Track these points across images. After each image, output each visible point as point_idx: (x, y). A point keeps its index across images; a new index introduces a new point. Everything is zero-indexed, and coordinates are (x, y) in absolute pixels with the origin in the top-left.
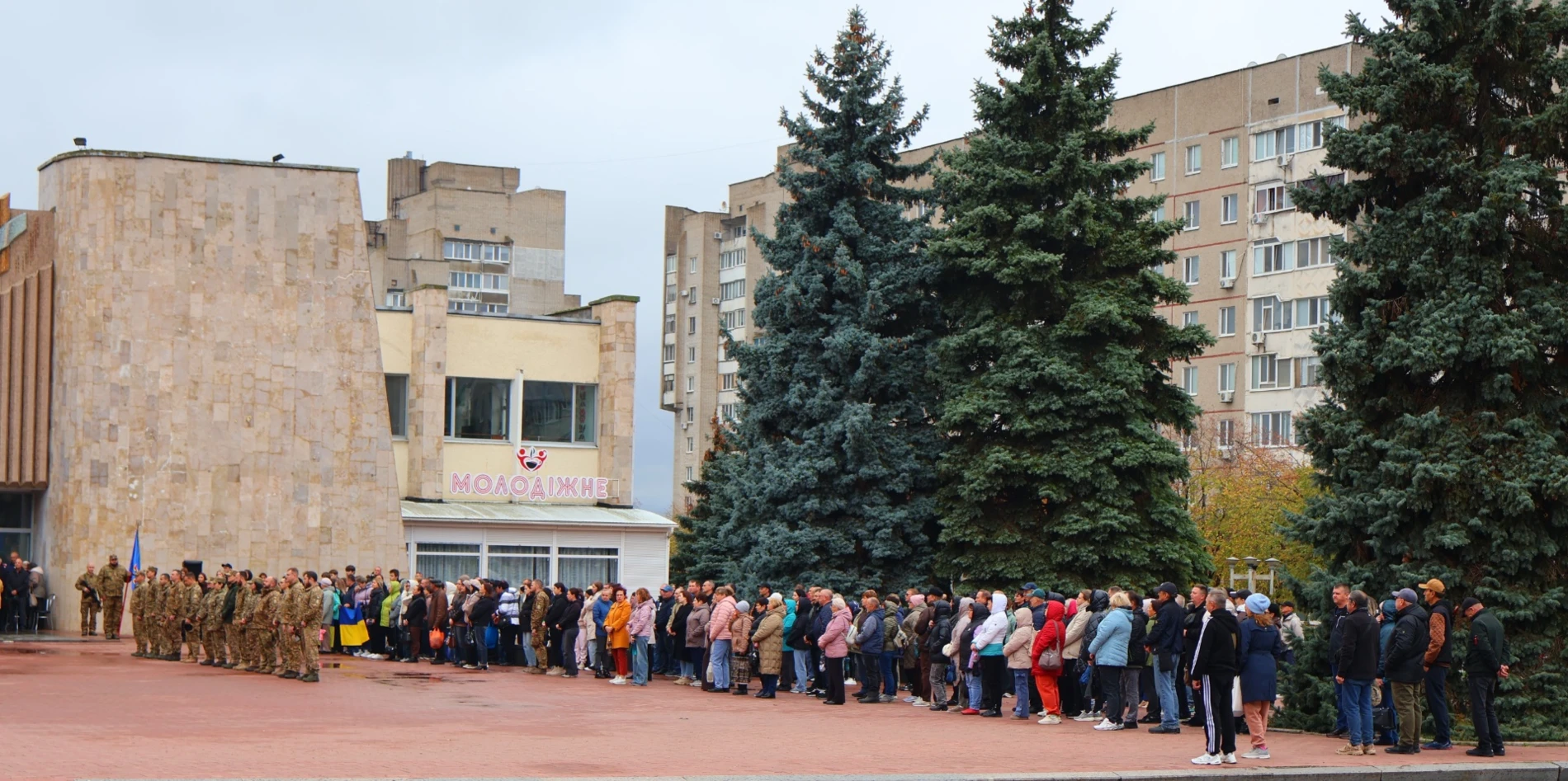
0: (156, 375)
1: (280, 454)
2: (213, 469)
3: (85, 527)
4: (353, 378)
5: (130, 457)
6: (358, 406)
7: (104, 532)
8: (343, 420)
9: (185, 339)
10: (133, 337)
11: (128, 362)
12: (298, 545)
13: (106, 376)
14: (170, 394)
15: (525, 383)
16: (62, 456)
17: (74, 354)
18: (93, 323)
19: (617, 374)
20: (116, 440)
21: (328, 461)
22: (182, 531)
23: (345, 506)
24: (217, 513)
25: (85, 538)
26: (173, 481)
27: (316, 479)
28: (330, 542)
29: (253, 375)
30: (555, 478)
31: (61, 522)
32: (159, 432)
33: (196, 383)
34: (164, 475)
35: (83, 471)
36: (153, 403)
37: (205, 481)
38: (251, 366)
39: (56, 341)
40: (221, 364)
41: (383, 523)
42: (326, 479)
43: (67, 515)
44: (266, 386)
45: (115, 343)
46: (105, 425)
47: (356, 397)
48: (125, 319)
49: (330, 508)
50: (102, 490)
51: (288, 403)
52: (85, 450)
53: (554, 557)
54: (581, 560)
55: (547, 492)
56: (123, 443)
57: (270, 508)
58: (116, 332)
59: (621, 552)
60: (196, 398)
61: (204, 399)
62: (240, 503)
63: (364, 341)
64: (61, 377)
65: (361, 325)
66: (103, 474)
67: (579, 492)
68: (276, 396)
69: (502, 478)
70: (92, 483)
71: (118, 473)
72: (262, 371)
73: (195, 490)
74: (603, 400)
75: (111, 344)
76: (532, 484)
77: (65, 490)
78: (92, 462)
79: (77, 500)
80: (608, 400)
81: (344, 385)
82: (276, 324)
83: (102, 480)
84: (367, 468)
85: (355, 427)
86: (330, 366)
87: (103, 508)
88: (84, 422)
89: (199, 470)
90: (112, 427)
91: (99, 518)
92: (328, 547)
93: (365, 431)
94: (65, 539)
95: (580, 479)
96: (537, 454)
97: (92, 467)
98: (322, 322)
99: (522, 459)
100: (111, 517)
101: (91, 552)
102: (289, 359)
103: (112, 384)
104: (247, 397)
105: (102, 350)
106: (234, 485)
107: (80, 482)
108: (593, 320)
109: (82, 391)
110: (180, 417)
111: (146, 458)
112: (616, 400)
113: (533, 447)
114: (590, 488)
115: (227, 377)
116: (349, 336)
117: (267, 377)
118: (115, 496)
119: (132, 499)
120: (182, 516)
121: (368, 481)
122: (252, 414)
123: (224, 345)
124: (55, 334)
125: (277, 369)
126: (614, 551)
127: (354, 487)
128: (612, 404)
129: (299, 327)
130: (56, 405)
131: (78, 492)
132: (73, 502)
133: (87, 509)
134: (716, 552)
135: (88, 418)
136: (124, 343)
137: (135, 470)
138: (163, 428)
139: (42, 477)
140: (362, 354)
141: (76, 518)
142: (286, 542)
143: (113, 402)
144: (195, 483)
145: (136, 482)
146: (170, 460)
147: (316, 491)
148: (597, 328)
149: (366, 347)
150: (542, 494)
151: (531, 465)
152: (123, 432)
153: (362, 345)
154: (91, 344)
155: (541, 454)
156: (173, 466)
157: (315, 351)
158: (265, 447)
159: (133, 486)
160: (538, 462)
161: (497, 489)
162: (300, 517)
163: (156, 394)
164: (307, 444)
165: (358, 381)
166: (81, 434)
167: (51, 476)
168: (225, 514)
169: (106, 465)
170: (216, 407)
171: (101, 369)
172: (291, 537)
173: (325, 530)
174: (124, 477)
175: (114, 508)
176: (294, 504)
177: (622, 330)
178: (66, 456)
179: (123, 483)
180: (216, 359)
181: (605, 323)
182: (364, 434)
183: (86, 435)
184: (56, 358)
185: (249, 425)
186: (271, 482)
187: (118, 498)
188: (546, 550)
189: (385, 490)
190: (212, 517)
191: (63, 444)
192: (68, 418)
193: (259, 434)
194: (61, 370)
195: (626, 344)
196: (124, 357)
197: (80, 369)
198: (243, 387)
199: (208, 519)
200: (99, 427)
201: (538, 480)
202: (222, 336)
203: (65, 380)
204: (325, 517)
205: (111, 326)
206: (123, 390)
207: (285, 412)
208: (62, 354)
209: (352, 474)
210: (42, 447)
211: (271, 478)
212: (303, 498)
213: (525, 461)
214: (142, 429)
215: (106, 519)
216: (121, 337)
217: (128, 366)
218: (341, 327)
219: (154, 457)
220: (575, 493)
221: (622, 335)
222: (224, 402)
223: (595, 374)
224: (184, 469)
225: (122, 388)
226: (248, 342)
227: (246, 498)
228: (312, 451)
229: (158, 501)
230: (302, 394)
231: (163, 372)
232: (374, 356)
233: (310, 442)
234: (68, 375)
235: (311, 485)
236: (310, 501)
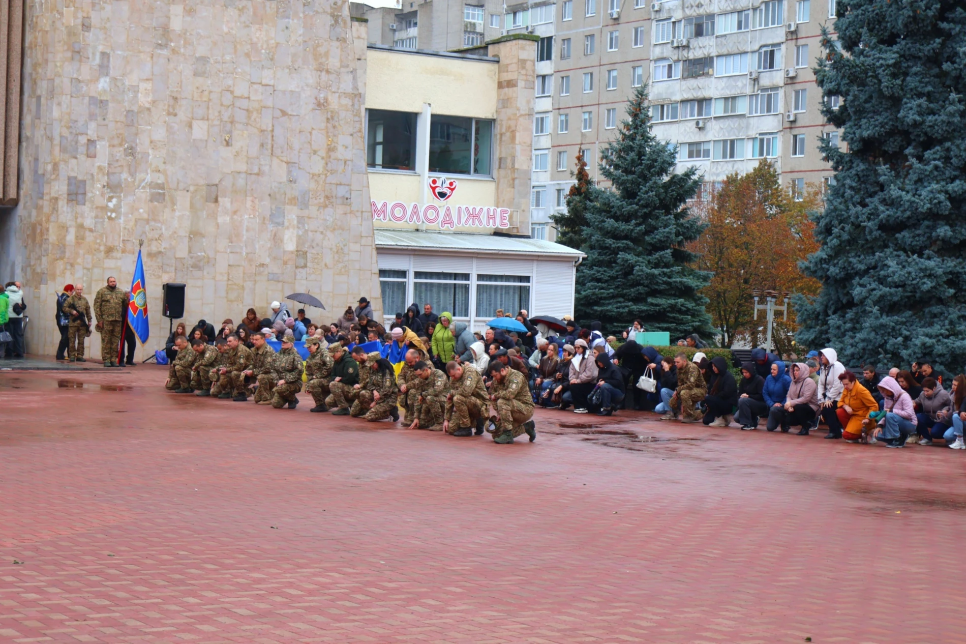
0: (135, 89)
1: (258, 174)
2: (192, 188)
3: (62, 246)
4: (330, 98)
5: (108, 174)
6: (334, 127)
7: (81, 252)
8: (320, 141)
9: (165, 52)
10: (112, 49)
11: (107, 75)
12: (274, 268)
13: (85, 88)
14: (149, 109)
15: (433, 116)
16: (36, 172)
17: (51, 65)
18: (71, 33)
19: (518, 109)
20: (95, 156)
21: (304, 183)
22: (160, 253)
23: (321, 229)
24: (195, 235)
25: (62, 258)
26: (151, 201)
27: (293, 201)
28: (305, 266)
29: (232, 92)
30: (463, 208)
31: (34, 240)
32: (138, 149)
33: (175, 99)
34: (143, 194)
35: (59, 188)
36: (132, 118)
37: (183, 201)
38: (230, 83)
39: (28, 52)
40: (200, 80)
41: (357, 247)
42: (302, 202)
43: (42, 234)
44: (245, 104)
45: (94, 54)
46: (83, 140)
47: (332, 118)
48: (104, 28)
49: (306, 231)
50: (80, 208)
51: (266, 122)
52: (62, 165)
53: (473, 283)
54: (496, 287)
55: (455, 220)
56: (102, 160)
57: (247, 230)
58: (95, 43)
59: (534, 280)
60: (175, 115)
61: (183, 115)
62: (218, 225)
63: (341, 61)
64: (34, 91)
65: (338, 44)
66: (81, 191)
67: (484, 222)
68: (255, 115)
69: (415, 207)
70: (69, 201)
71: (96, 191)
72: (241, 89)
73: (174, 210)
74: (501, 135)
75: (91, 56)
76: (442, 212)
77: (39, 208)
78: (69, 178)
79: (53, 218)
80: (508, 134)
81: (321, 105)
82: (255, 40)
83: (80, 197)
84: (342, 191)
85: (331, 149)
86: (307, 85)
87: (81, 227)
88: (61, 136)
89: (177, 189)
90: (91, 142)
91: (77, 237)
92: (304, 271)
93: (341, 153)
94: (39, 258)
95: (485, 209)
96: (447, 184)
97: (69, 184)
98: (300, 39)
99: (434, 189)
100: (89, 237)
101: (68, 273)
102: (267, 76)
103: (91, 98)
104: (226, 116)
105: (80, 61)
106: (213, 205)
107: (56, 199)
108: (490, 57)
109: (59, 104)
110: (160, 134)
111: (125, 175)
112: (518, 135)
113: (443, 178)
114: (493, 217)
115: (206, 93)
116: (327, 54)
117: (246, 95)
118: (93, 214)
119: (110, 218)
120: (160, 238)
121: (343, 204)
122: (230, 132)
123: (203, 60)
124: (27, 44)
125: (255, 86)
126: (527, 279)
127: (329, 210)
128: (513, 138)
129: (278, 44)
130: (27, 119)
131: (55, 209)
132: (48, 220)
133: (64, 228)
134: (599, 280)
135: (66, 132)
136: (103, 54)
137: (113, 188)
138: (143, 144)
139: (12, 194)
140: (339, 74)
141: (52, 237)
142: (263, 265)
143: (92, 117)
144: (174, 203)
145: (114, 201)
146: (149, 178)
147: (292, 214)
148: (496, 66)
149: (342, 66)
150: (451, 223)
151: (442, 195)
152: (102, 148)
153: (338, 64)
154: (69, 54)
155: (451, 184)
156: (152, 185)
157: (293, 69)
158: (243, 167)
159: (111, 205)
160: (448, 192)
161: (411, 218)
162: (277, 240)
163: (135, 109)
164: (285, 165)
165: (334, 102)
166: (57, 149)
167: (22, 193)
168: (202, 236)
169: (84, 182)
170: (195, 124)
171: (80, 81)
172: (267, 261)
173: (301, 253)
174: (103, 195)
175: (92, 227)
176: (271, 227)
177: (524, 68)
178: (40, 172)
179: (101, 202)
180: (196, 74)
181: (503, 61)
182: (340, 157)
183: (63, 150)
184: (28, 69)
185: (228, 144)
186: (249, 204)
187: (96, 217)
188: (466, 277)
189: (359, 214)
190: (190, 238)
191: (36, 160)
192: (42, 132)
193: (237, 154)
194: (35, 82)
195: (527, 81)
196: (104, 68)
197: (57, 81)
198: (222, 105)
199: (186, 240)
200: (77, 142)
201: (448, 209)
202: (201, 51)
203: (39, 92)
204: (300, 240)
205: (90, 36)
206: (103, 103)
207: (262, 131)
208: (35, 66)
209: (327, 197)
210: (13, 162)
211: (249, 199)
212: (280, 220)
213: (437, 190)
214: (121, 145)
215: (83, 238)
216: (101, 48)
217: (108, 79)
218: (318, 46)
219: (132, 175)
220: (480, 222)
221: (523, 72)
222: (203, 119)
223: (494, 110)
224: (163, 188)
225: (101, 101)
226: (228, 58)
227: (224, 219)
228: (289, 172)
229: (136, 221)
230: (278, 113)
231: (143, 86)
232: (351, 76)
233: (287, 163)
234: (43, 88)
235: (288, 207)
236: (286, 224)
